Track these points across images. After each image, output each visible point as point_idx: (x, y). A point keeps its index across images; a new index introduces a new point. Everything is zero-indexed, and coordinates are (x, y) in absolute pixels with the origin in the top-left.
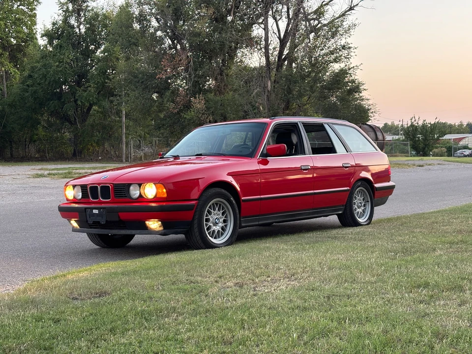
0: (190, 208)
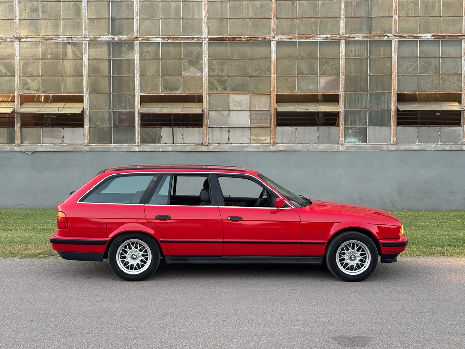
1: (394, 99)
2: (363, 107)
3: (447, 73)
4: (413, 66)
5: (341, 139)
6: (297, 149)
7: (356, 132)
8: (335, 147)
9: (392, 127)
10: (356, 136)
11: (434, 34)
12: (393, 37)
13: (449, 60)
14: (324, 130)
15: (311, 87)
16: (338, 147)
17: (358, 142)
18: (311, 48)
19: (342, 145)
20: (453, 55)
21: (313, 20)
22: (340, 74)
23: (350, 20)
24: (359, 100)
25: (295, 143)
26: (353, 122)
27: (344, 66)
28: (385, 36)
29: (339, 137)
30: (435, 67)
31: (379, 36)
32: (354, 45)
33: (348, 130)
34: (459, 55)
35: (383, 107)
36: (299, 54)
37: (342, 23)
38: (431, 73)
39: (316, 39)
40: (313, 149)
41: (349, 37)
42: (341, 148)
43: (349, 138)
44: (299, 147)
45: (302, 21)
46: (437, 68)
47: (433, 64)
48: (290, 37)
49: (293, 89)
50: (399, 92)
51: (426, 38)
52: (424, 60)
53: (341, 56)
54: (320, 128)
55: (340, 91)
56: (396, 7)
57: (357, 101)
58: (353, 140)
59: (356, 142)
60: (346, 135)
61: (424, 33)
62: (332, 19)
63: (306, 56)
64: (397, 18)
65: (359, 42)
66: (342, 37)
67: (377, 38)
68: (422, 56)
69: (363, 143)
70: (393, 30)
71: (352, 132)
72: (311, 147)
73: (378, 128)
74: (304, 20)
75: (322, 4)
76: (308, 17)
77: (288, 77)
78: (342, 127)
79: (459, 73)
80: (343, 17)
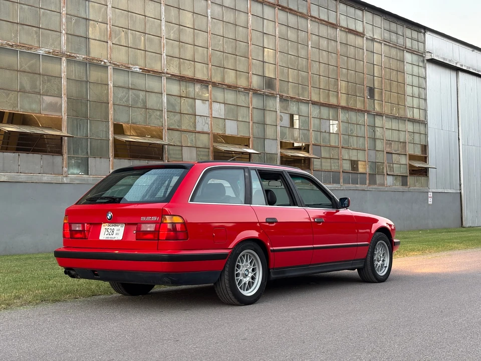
1: (111, 129)
2: (84, 135)
3: (152, 108)
4: (125, 97)
5: (65, 169)
6: (20, 180)
7: (80, 163)
8: (59, 179)
9: (111, 159)
10: (78, 166)
11: (141, 67)
12: (108, 64)
13: (153, 94)
14: (47, 158)
15: (34, 106)
16: (62, 178)
17: (80, 173)
18: (33, 61)
19: (66, 176)
20: (156, 91)
21: (35, 29)
22: (63, 96)
23: (70, 36)
24: (80, 127)
25: (17, 173)
26: (76, 152)
27: (65, 86)
28: (102, 61)
29: (63, 167)
30: (142, 100)
31: (96, 60)
32: (75, 65)
33: (71, 159)
34: (160, 92)
35: (102, 136)
36: (21, 67)
37: (64, 39)
38: (140, 106)
39: (38, 51)
40: (37, 181)
41: (70, 56)
42: (65, 180)
43: (72, 169)
44: (22, 177)
45: (23, 28)
46: (145, 102)
47: (141, 97)
48: (10, 44)
49: (14, 107)
50: (115, 123)
51: (136, 69)
52: (134, 91)
53: (63, 75)
54: (44, 156)
55: (63, 115)
56: (111, 33)
57: (79, 128)
58: (76, 171)
59: (79, 174)
60: (69, 166)
61: (134, 65)
62: (53, 32)
63: (27, 70)
64: (111, 45)
65: (79, 63)
66: (63, 54)
67: (95, 61)
68: (132, 88)
69: (85, 174)
70: (109, 56)
71: (75, 163)
72: (36, 177)
73: (98, 159)
74: (25, 27)
75: (43, 12)
76: (30, 25)
77: (9, 92)
78: (65, 156)
79: (161, 109)
80: (64, 32)
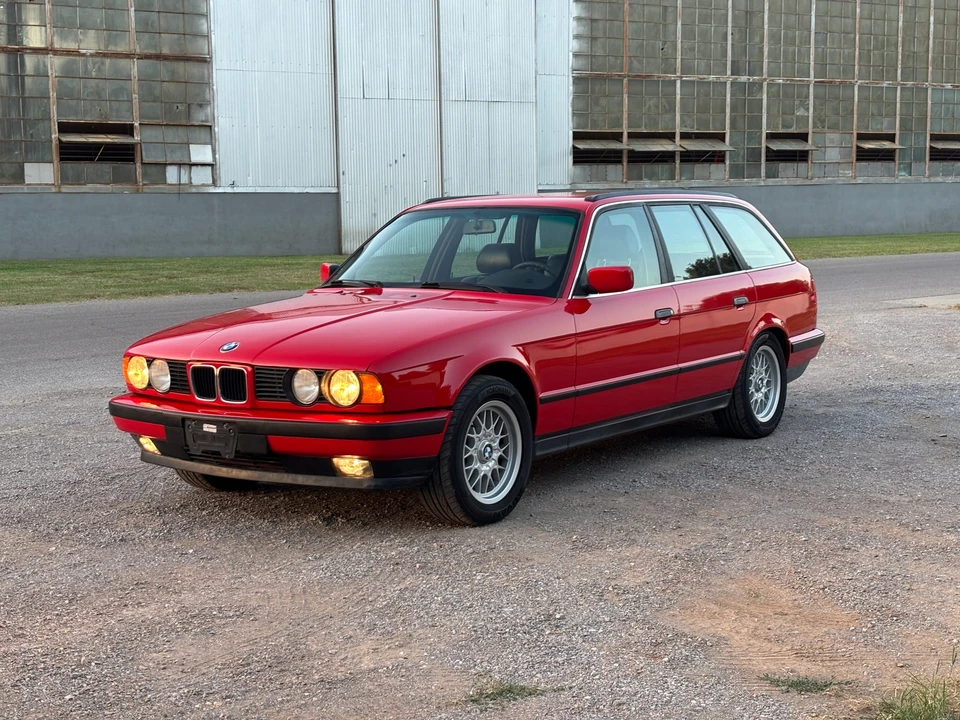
0: (434, 429)
